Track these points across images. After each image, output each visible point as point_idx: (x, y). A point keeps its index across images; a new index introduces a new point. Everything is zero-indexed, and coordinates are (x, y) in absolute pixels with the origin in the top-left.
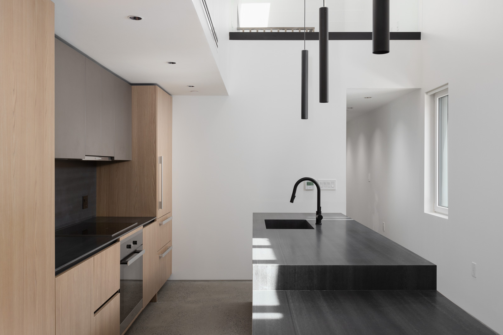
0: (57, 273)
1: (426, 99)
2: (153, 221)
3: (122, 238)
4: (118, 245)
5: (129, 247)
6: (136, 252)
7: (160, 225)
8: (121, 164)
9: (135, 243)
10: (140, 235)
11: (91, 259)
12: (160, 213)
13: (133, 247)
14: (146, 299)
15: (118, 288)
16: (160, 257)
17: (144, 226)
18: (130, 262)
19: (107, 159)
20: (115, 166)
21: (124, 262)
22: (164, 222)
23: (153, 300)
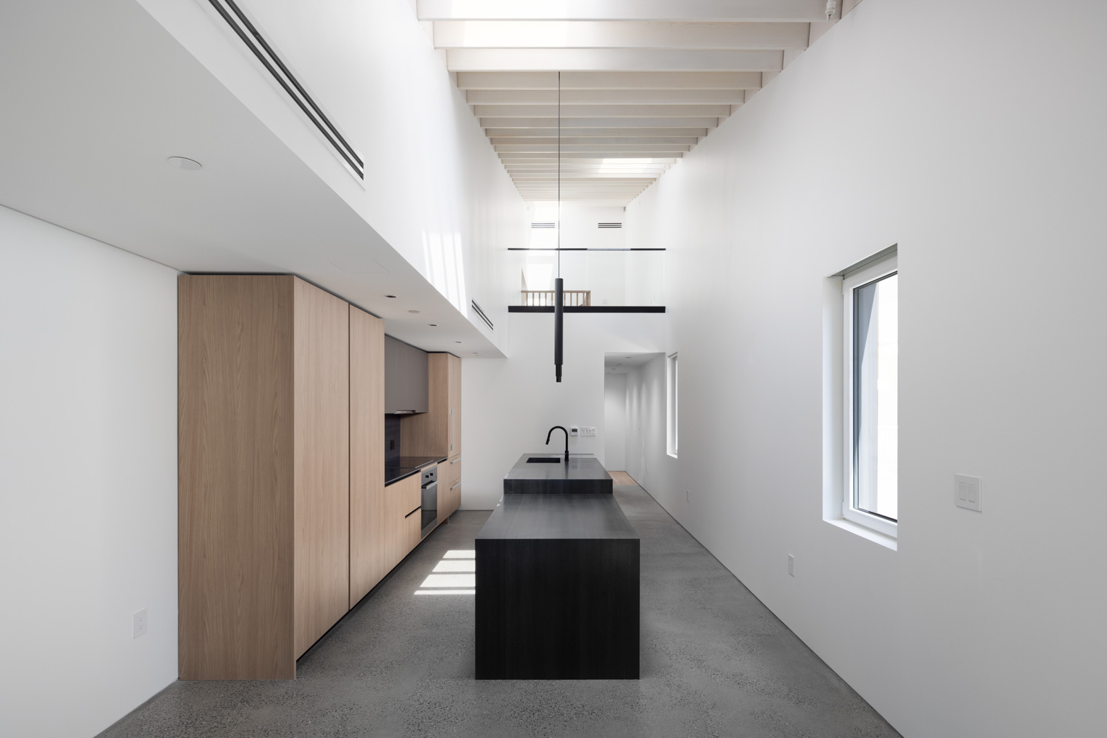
0: (386, 485)
1: (668, 361)
2: (445, 460)
3: (423, 470)
4: (419, 474)
5: (427, 476)
6: (432, 482)
7: (451, 463)
8: (420, 415)
9: (431, 474)
10: (436, 469)
11: (403, 480)
12: (451, 454)
13: (431, 478)
14: (439, 520)
15: (420, 505)
16: (451, 489)
17: (438, 463)
18: (428, 487)
19: (410, 412)
20: (415, 417)
21: (424, 487)
22: (454, 462)
23: (445, 522)
